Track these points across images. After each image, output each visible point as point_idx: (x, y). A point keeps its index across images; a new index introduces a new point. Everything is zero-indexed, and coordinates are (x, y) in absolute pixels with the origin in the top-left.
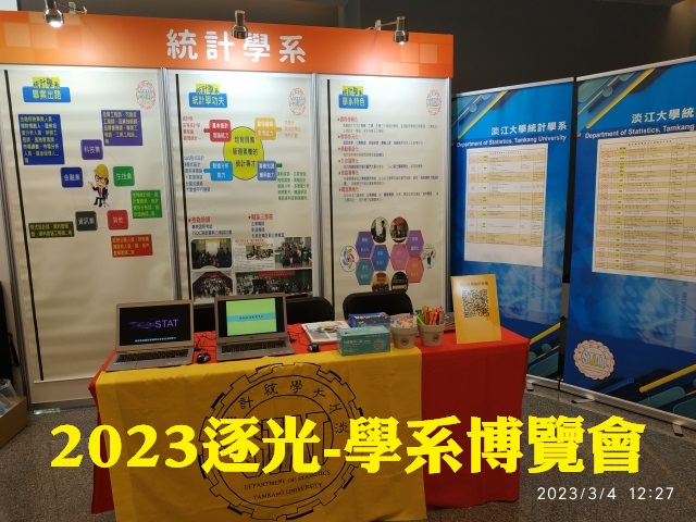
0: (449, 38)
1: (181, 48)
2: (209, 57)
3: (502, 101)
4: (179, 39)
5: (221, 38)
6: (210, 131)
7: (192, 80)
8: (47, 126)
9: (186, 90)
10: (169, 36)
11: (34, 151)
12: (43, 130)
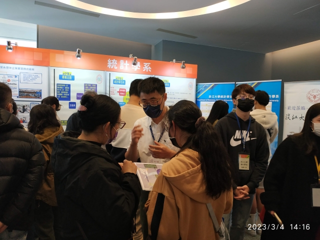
0: (196, 66)
1: (112, 65)
2: (121, 68)
3: (213, 87)
4: (112, 62)
5: (125, 62)
6: (119, 92)
7: (115, 76)
8: (66, 88)
9: (112, 78)
10: (108, 61)
11: (60, 96)
12: (64, 89)
